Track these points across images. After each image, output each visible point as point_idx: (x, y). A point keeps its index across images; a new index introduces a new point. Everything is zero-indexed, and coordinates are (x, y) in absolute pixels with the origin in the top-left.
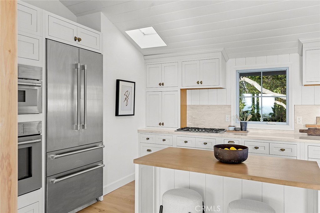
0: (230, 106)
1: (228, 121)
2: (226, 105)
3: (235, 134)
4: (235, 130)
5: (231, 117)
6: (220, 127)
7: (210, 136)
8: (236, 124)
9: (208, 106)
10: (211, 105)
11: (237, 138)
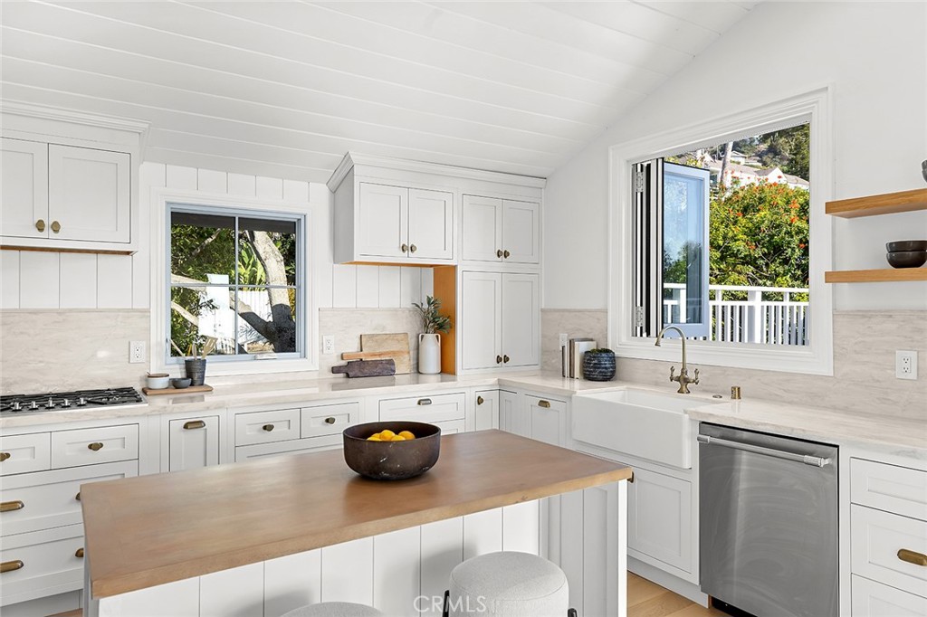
0: (145, 313)
1: (139, 360)
2: (133, 310)
3: (175, 401)
4: (175, 384)
5: (149, 348)
6: (109, 382)
7: (119, 417)
8: (167, 367)
9: (60, 312)
10: (71, 311)
11: (216, 408)
